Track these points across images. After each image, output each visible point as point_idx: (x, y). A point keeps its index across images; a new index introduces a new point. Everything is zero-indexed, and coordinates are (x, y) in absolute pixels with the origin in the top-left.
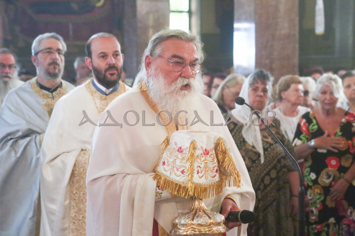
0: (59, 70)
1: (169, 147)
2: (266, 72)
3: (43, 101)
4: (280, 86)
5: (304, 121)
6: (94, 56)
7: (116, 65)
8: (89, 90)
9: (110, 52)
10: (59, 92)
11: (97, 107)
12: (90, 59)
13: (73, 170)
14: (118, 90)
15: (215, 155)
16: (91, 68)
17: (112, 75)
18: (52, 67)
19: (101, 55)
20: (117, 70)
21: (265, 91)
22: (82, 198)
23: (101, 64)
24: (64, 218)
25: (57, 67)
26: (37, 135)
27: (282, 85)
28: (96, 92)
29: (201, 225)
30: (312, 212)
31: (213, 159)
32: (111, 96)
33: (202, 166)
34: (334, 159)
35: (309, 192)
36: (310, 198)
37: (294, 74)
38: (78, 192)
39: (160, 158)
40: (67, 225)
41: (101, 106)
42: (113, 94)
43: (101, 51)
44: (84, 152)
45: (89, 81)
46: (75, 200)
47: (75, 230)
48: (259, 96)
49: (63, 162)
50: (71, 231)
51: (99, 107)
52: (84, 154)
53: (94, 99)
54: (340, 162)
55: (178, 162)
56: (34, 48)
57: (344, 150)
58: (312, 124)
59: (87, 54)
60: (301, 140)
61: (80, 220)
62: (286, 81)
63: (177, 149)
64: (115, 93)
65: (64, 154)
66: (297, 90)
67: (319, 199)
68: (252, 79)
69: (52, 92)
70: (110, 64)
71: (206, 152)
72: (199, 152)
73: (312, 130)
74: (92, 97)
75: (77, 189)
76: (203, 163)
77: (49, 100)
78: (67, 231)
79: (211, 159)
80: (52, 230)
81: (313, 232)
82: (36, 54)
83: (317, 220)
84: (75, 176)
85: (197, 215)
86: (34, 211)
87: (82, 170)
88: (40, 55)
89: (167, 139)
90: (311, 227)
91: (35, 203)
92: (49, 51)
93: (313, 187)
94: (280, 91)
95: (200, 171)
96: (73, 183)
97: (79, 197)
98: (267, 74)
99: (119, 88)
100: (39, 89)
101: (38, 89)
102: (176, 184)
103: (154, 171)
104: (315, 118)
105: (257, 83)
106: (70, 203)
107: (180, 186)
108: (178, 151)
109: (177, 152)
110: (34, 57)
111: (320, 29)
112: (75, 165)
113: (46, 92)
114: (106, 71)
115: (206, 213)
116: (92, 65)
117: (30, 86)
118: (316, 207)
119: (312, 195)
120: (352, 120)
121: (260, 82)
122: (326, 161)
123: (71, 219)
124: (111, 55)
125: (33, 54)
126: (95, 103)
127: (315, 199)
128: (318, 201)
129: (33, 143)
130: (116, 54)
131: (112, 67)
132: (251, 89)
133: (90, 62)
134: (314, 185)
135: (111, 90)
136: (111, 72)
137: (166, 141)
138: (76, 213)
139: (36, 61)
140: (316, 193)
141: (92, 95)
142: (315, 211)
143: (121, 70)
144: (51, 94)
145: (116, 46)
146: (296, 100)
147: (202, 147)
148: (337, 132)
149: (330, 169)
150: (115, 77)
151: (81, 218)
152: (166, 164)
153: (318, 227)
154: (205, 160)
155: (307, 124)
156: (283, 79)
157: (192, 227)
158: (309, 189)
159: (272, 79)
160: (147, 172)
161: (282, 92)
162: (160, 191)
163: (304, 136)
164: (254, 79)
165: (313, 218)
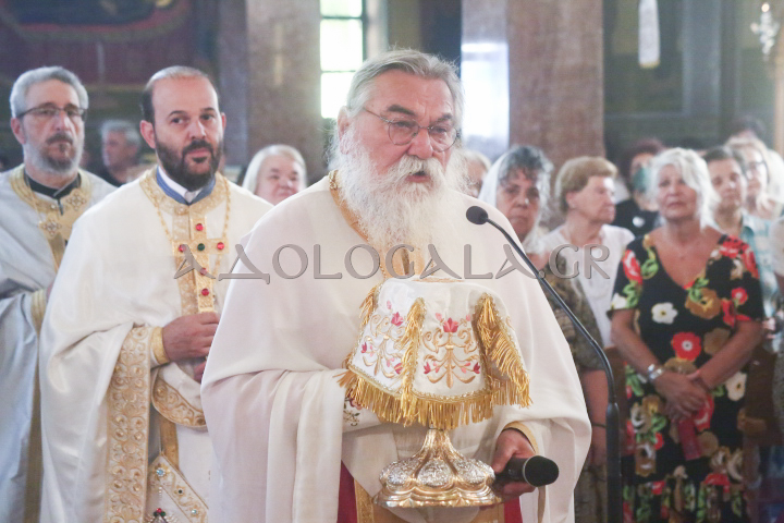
0: (73, 153)
1: (375, 313)
2: (535, 152)
3: (40, 219)
4: (564, 180)
5: (632, 255)
6: (160, 118)
7: (207, 140)
8: (149, 193)
9: (194, 110)
10: (74, 198)
11: (167, 232)
12: (150, 124)
13: (115, 371)
14: (213, 193)
15: (472, 332)
16: (152, 145)
17: (199, 161)
18: (55, 145)
19: (175, 116)
20: (211, 150)
21: (533, 193)
22: (135, 431)
23: (174, 138)
24: (94, 476)
25: (68, 144)
26: (27, 293)
27: (570, 178)
28: (164, 197)
29: (434, 487)
30: (644, 453)
31: (467, 342)
32: (198, 205)
33: (439, 356)
34: (688, 339)
35: (634, 411)
36: (637, 424)
37: (594, 154)
38: (126, 419)
39: (358, 337)
40: (101, 492)
41: (176, 228)
42: (202, 201)
43: (174, 109)
44: (139, 329)
45: (147, 173)
46: (119, 435)
47: (119, 503)
48: (519, 206)
49: (93, 353)
50: (110, 503)
51: (170, 229)
52: (140, 335)
53: (159, 213)
54: (702, 344)
55: (390, 346)
56: (15, 102)
57: (711, 317)
58: (648, 262)
59: (143, 113)
60: (625, 296)
61: (130, 481)
62: (578, 168)
63: (391, 317)
64: (208, 199)
65: (96, 335)
66: (602, 191)
67: (656, 425)
68: (505, 166)
69: (58, 197)
70: (193, 138)
71: (451, 327)
72: (431, 325)
73: (647, 274)
74: (156, 210)
75: (124, 413)
76: (441, 349)
77: (53, 216)
78: (102, 505)
79: (462, 342)
80: (67, 502)
81: (646, 497)
82: (21, 115)
83: (654, 472)
84: (119, 385)
85: (428, 464)
86: (22, 462)
87: (135, 369)
88: (28, 119)
89: (372, 295)
90: (641, 487)
91: (23, 444)
92: (48, 109)
93: (644, 400)
94: (565, 192)
95: (432, 367)
96: (115, 399)
97: (130, 429)
98: (539, 157)
99: (216, 189)
100: (30, 190)
101: (27, 190)
102: (385, 395)
103: (346, 364)
104: (654, 249)
105: (517, 177)
106: (109, 441)
107: (392, 399)
108: (393, 322)
109: (390, 324)
110: (17, 123)
111: (649, 55)
112: (119, 360)
113: (46, 198)
114: (185, 152)
115: (448, 461)
116: (156, 139)
117: (9, 184)
118: (652, 444)
119: (643, 417)
120: (733, 254)
121: (522, 176)
122: (672, 342)
123: (111, 478)
124: (196, 118)
125: (14, 115)
126: (163, 223)
127: (648, 427)
128: (655, 430)
129: (17, 313)
130: (206, 116)
131: (198, 144)
132: (502, 189)
133: (151, 132)
134: (646, 394)
135: (197, 192)
136: (196, 155)
137: (371, 299)
138: (121, 463)
139: (21, 130)
140: (650, 413)
141: (156, 205)
142: (650, 453)
143: (219, 149)
144: (56, 202)
145: (209, 98)
146: (600, 211)
147: (438, 315)
148: (698, 279)
149: (678, 360)
150: (205, 166)
151: (132, 476)
152: (368, 350)
153: (656, 486)
154: (448, 343)
155: (638, 263)
156: (570, 166)
157: (414, 492)
158: (636, 405)
159: (548, 166)
160: (331, 368)
161: (569, 195)
162: (355, 410)
163: (632, 289)
164: (510, 169)
165: (646, 467)
